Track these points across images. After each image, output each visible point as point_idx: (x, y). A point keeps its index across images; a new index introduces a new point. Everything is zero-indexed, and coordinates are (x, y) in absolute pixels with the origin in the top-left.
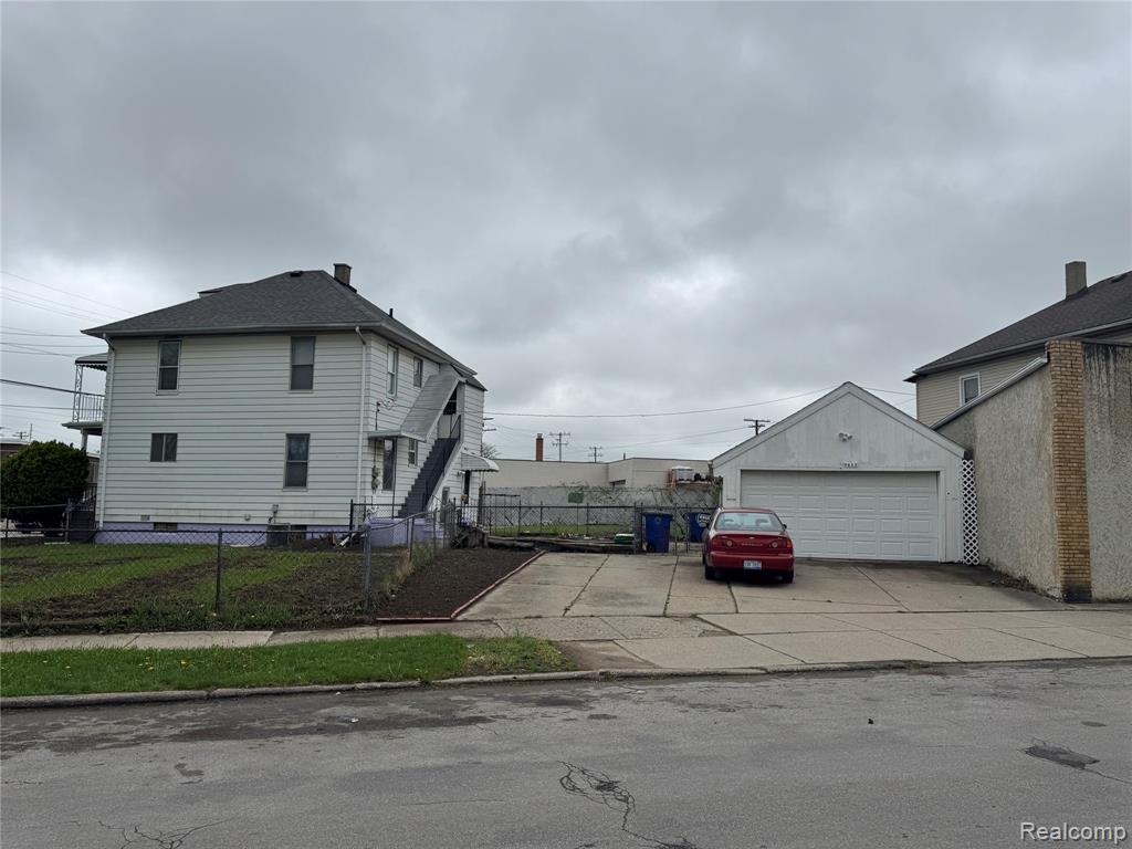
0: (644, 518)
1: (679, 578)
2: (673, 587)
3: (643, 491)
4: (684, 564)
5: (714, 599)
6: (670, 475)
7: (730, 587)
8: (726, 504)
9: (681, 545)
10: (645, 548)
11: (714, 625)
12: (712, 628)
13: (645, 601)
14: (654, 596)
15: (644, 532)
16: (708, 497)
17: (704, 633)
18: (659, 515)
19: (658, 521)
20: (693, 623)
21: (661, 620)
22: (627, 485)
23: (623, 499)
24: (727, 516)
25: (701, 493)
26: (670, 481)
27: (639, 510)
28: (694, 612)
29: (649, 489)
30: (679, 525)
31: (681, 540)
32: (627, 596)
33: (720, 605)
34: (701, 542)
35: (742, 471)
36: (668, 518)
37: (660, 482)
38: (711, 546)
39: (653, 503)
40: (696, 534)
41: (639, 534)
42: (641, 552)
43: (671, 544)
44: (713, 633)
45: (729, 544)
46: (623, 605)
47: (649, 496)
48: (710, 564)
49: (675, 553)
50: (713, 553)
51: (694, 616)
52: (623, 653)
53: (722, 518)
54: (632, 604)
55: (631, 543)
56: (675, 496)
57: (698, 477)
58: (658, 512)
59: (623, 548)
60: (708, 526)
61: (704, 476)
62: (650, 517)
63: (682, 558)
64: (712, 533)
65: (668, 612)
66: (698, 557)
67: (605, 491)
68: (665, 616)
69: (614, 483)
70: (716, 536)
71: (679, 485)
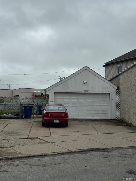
0: (24, 108)
1: (34, 126)
2: (31, 129)
3: (24, 99)
4: (36, 122)
5: (44, 132)
6: (33, 94)
7: (49, 128)
8: (49, 103)
9: (35, 116)
10: (24, 117)
11: (43, 140)
12: (43, 141)
13: (22, 134)
14: (25, 132)
15: (23, 112)
16: (45, 100)
17: (40, 143)
18: (29, 107)
19: (28, 108)
20: (37, 140)
21: (27, 139)
22: (19, 97)
23: (18, 101)
24: (49, 107)
25: (43, 99)
26: (33, 96)
27: (22, 105)
28: (37, 136)
29: (26, 98)
30: (35, 109)
31: (35, 114)
32: (16, 132)
33: (46, 134)
34: (41, 115)
35: (55, 92)
36: (31, 107)
37: (30, 96)
38: (44, 116)
39: (28, 103)
40: (40, 112)
41: (22, 113)
42: (22, 118)
43: (32, 116)
44: (43, 143)
45: (50, 115)
46: (14, 135)
47: (27, 100)
48: (43, 122)
49: (33, 118)
50: (44, 118)
51: (37, 138)
52: (13, 151)
53: (47, 107)
54: (18, 135)
55: (19, 116)
56: (35, 100)
57: (42, 94)
58: (29, 105)
59: (16, 117)
60: (44, 109)
61: (44, 94)
62: (26, 107)
63: (35, 120)
64: (45, 112)
65: (29, 137)
66: (40, 120)
67: (12, 99)
68: (28, 138)
69: (15, 96)
70: (46, 113)
71: (36, 97)
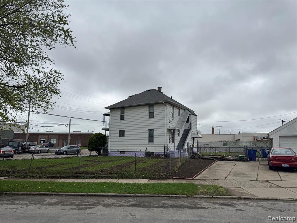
0: (247, 151)
1: (260, 169)
2: (259, 172)
3: (246, 142)
4: (261, 165)
5: (273, 176)
6: (254, 138)
7: (278, 172)
8: (274, 146)
9: (260, 159)
10: (248, 160)
11: (274, 184)
12: (273, 185)
13: (250, 176)
14: (253, 174)
15: (248, 155)
16: (268, 144)
17: (270, 186)
18: (252, 150)
19: (252, 152)
20: (266, 183)
21: (256, 182)
22: (241, 141)
23: (240, 145)
24: (275, 150)
25: (265, 143)
26: (255, 139)
27: (246, 148)
28: (267, 180)
29: (248, 142)
30: (259, 153)
31: (260, 157)
32: (244, 174)
33: (275, 178)
34: (267, 158)
35: (279, 136)
36: (256, 151)
37: (251, 139)
38: (270, 159)
39: (249, 147)
40: (265, 155)
41: (246, 155)
42: (247, 161)
43: (257, 159)
44: (273, 187)
45: (277, 159)
46: (243, 177)
47: (248, 144)
48: (271, 165)
49: (258, 161)
50: (271, 162)
51: (267, 181)
52: (245, 191)
53: (273, 151)
54: (246, 177)
55: (244, 158)
56: (256, 144)
57: (264, 138)
58: (252, 149)
59: (241, 160)
60: (269, 153)
61: (266, 138)
62: (249, 150)
63: (261, 163)
64: (271, 156)
65: (258, 179)
66: (266, 163)
67: (234, 143)
68: (257, 181)
69: (237, 140)
70: (272, 157)
71: (258, 140)
